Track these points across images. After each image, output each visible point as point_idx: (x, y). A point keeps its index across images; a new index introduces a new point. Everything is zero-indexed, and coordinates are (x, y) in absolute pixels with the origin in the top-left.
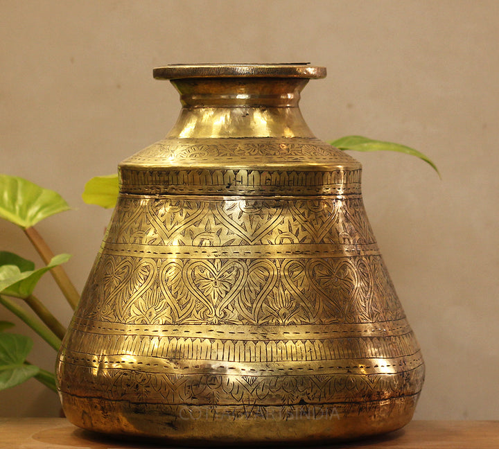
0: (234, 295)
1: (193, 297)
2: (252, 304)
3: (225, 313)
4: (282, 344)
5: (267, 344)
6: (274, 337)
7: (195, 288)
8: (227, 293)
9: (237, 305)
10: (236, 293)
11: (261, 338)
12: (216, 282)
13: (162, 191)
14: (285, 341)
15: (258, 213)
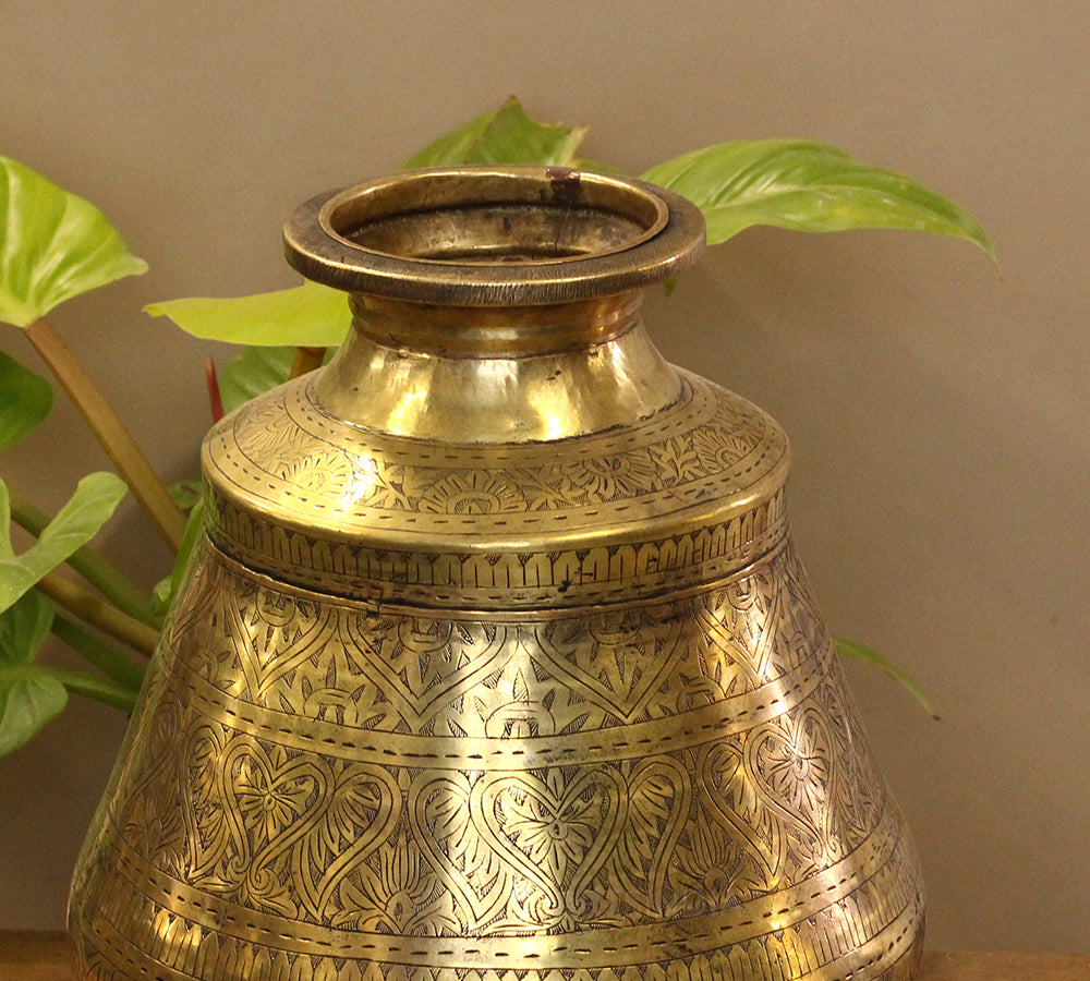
0: (604, 855)
1: (505, 868)
2: (646, 870)
3: (588, 900)
4: (720, 959)
5: (688, 964)
6: (703, 944)
7: (508, 845)
8: (586, 851)
9: (613, 879)
10: (609, 848)
11: (675, 951)
12: (556, 827)
13: (388, 594)
14: (727, 948)
15: (633, 641)
